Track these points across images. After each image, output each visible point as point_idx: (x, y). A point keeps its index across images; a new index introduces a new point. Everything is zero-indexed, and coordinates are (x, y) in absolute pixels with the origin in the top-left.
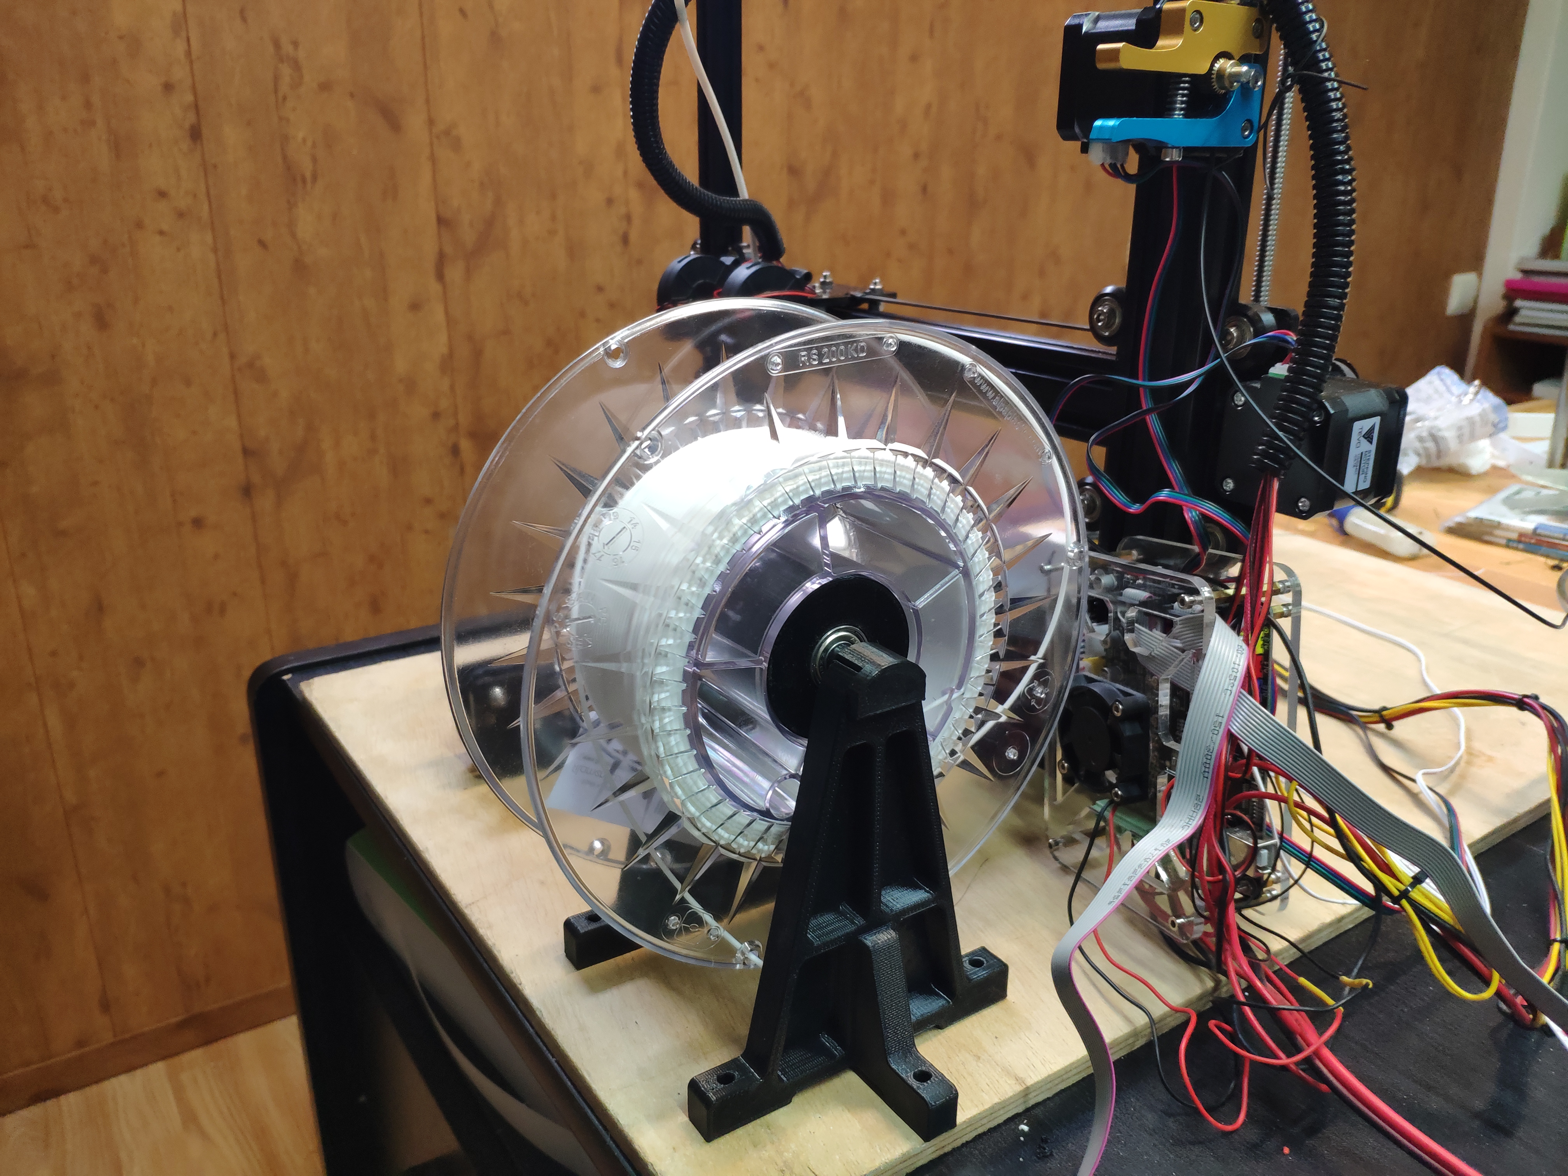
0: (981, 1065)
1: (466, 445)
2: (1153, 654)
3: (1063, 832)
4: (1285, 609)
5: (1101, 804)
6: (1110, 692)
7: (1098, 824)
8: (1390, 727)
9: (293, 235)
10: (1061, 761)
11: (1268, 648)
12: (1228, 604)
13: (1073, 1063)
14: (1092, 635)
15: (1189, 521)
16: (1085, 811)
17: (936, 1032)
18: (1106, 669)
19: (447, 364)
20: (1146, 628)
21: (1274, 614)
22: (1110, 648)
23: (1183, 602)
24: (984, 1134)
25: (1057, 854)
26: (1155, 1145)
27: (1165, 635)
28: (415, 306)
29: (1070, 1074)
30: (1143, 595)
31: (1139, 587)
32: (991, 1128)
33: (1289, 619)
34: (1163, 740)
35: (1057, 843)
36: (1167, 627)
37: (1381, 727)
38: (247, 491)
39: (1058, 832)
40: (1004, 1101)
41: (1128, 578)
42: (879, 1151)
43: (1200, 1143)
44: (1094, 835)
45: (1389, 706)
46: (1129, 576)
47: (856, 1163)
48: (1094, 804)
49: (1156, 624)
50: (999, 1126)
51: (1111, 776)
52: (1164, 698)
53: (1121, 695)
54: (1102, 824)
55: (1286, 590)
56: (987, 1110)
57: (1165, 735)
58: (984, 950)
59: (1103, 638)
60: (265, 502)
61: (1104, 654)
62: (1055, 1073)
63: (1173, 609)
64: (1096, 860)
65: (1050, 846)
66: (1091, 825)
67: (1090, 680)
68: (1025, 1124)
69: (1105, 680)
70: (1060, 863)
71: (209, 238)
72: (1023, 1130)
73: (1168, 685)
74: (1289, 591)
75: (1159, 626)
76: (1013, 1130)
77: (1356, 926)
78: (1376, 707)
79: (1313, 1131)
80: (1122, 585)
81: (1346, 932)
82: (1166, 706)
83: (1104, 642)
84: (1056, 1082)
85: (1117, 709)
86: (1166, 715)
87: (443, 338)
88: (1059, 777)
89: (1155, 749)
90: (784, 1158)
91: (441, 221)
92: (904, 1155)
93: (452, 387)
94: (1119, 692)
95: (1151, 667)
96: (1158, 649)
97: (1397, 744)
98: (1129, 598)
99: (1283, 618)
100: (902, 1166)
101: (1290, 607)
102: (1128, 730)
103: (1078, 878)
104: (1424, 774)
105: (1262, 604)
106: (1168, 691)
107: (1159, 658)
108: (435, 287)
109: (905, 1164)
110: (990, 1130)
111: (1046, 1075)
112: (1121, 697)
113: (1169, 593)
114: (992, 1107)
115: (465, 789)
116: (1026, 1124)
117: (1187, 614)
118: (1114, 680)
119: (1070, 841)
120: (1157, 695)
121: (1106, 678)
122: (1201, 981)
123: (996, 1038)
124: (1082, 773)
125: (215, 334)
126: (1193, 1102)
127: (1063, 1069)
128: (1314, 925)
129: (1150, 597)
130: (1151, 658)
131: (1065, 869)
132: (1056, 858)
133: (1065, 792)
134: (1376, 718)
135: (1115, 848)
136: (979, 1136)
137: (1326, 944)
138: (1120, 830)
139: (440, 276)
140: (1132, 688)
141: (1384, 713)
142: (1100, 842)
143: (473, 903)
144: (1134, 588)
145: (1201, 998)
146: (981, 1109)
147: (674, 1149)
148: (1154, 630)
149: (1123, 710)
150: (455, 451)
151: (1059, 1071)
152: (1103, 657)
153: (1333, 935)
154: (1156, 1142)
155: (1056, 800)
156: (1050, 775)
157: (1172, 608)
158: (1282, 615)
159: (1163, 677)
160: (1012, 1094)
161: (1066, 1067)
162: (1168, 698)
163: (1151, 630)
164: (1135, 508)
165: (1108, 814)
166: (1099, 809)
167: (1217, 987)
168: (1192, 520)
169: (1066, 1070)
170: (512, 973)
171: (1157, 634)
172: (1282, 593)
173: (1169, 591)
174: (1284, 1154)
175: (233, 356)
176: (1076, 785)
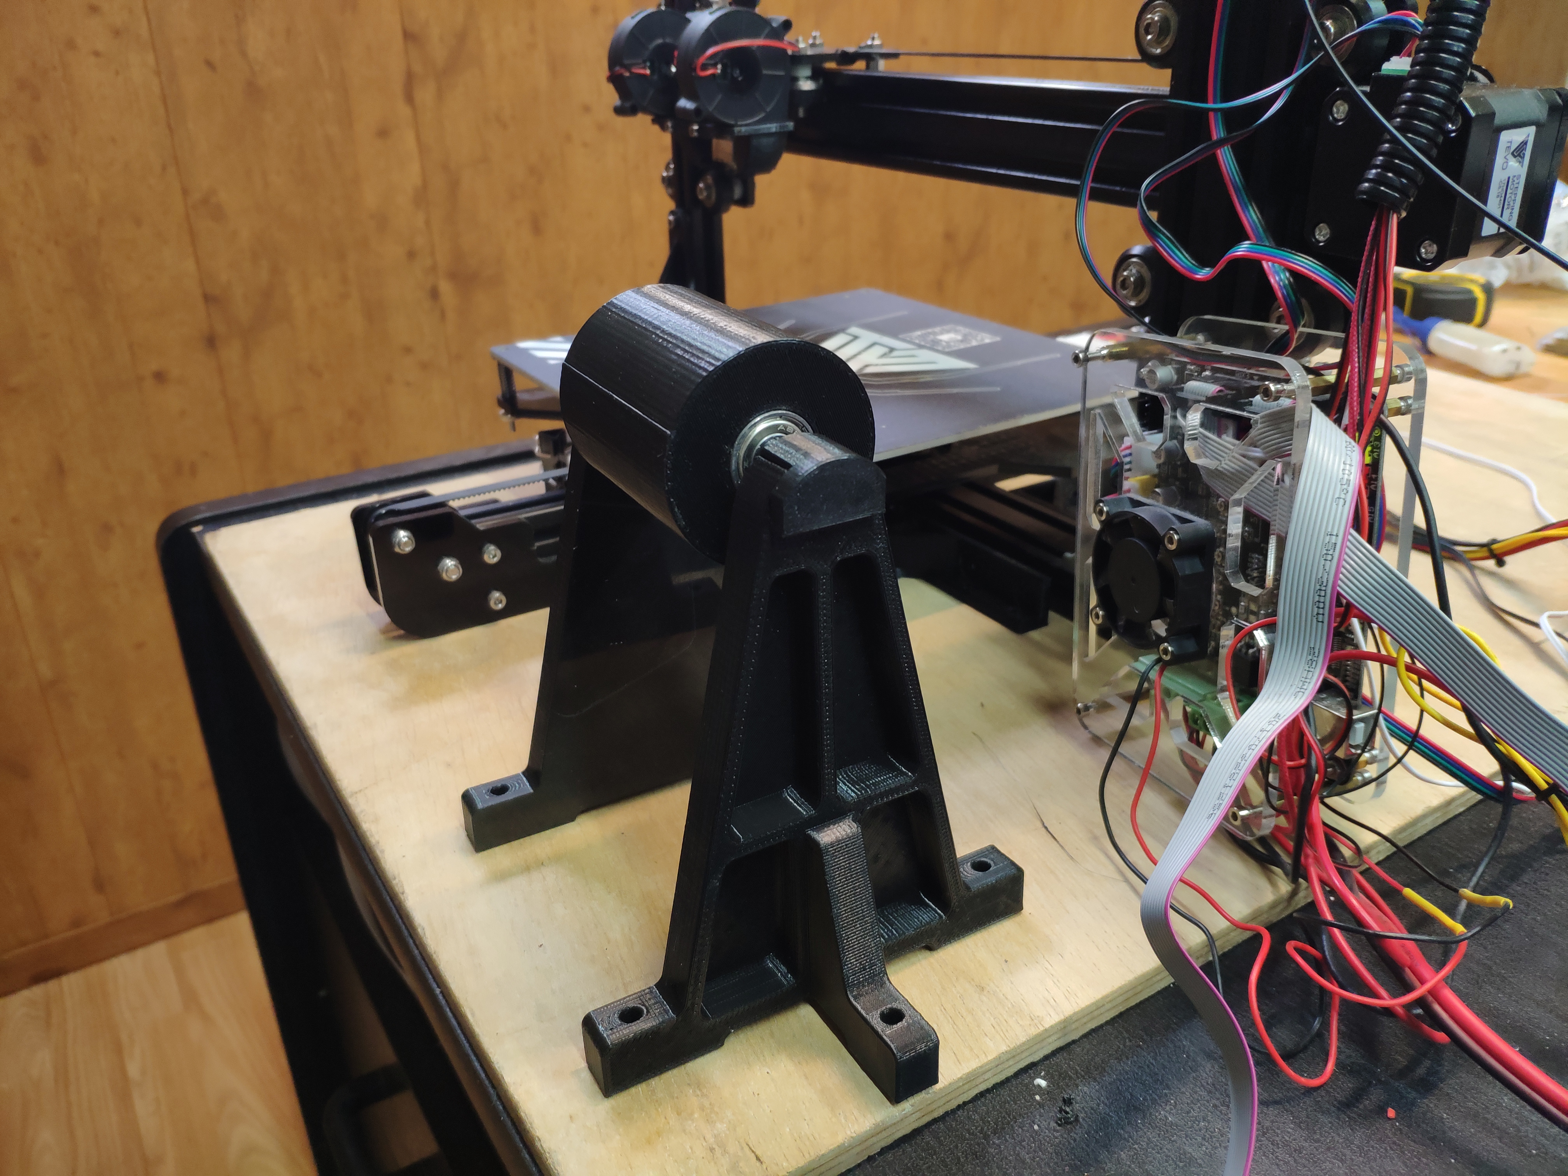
0: (984, 999)
1: (446, 288)
2: (1219, 468)
3: (1096, 696)
4: (1402, 404)
5: (1146, 661)
6: (1163, 518)
7: (1141, 685)
8: (1501, 563)
9: (244, 54)
10: (1095, 607)
11: (1379, 455)
12: (1328, 396)
13: (1107, 996)
14: (1141, 444)
15: (1276, 286)
16: (1125, 670)
17: (928, 953)
18: (1157, 490)
19: (421, 197)
20: (1214, 434)
21: (1389, 410)
22: (1164, 463)
23: (1267, 393)
24: (988, 1091)
25: (1086, 721)
26: (1215, 1106)
27: (1237, 442)
28: (383, 133)
29: (1103, 1010)
30: (1212, 389)
31: (1206, 380)
32: (997, 1084)
33: (1408, 417)
34: (1230, 579)
35: (1087, 708)
36: (1242, 428)
37: (1490, 564)
38: (211, 342)
39: (1088, 695)
40: (1015, 1049)
41: (1191, 370)
42: (843, 1121)
43: (1276, 1103)
44: (1134, 699)
45: (1500, 537)
46: (1192, 368)
47: (812, 1138)
48: (1137, 660)
49: (1227, 428)
50: (1008, 1080)
51: (1160, 627)
52: (1235, 526)
53: (1177, 522)
54: (1146, 685)
55: (1406, 378)
56: (991, 1061)
57: (1234, 574)
58: (993, 849)
59: (1155, 448)
60: (231, 353)
61: (1156, 471)
62: (1083, 1010)
63: (1251, 405)
64: (1137, 729)
65: (1079, 711)
66: (1133, 686)
67: (1137, 504)
68: (1041, 1078)
69: (1156, 503)
70: (1090, 732)
71: (150, 59)
72: (1039, 1086)
73: (1240, 509)
74: (1409, 379)
75: (1231, 431)
76: (1027, 1085)
77: (1469, 809)
78: (1484, 539)
79: (1427, 1086)
80: (1183, 377)
81: (1456, 817)
82: (1237, 535)
83: (1157, 453)
84: (1085, 1020)
85: (1171, 541)
86: (1235, 549)
87: (415, 168)
88: (1093, 629)
89: (1220, 592)
90: (716, 1132)
91: (408, 36)
92: (877, 1125)
93: (428, 223)
94: (1174, 519)
95: (1217, 486)
96: (1227, 462)
97: (1510, 583)
98: (1193, 392)
99: (1399, 417)
100: (874, 1139)
101: (1410, 402)
102: (1187, 567)
103: (1114, 753)
104: (1550, 617)
105: (1374, 397)
106: (1241, 516)
107: (1228, 474)
108: (404, 110)
109: (880, 1136)
110: (996, 1086)
111: (1071, 1013)
112: (1177, 525)
113: (1246, 385)
114: (999, 1057)
115: (373, 653)
116: (1044, 1078)
117: (1273, 406)
118: (1169, 502)
119: (1104, 706)
120: (1225, 523)
121: (1158, 501)
122: (1273, 884)
123: (1006, 961)
124: (1121, 623)
125: (164, 168)
126: (1266, 1047)
127: (1093, 1004)
128: (1419, 810)
129: (1220, 391)
130: (1217, 474)
131: (1097, 740)
132: (1086, 727)
133: (1099, 646)
134: (1484, 552)
135: (1162, 716)
136: (982, 1094)
137: (1430, 832)
138: (1169, 693)
139: (409, 98)
140: (1192, 513)
141: (1494, 546)
142: (1144, 708)
143: (360, 791)
144: (1199, 381)
145: (1273, 906)
146: (984, 1060)
147: (571, 1117)
148: (1224, 436)
149: (1179, 540)
150: (434, 294)
151: (1088, 1007)
152: (1154, 476)
153: (1440, 821)
154: (1217, 1103)
155: (1087, 656)
156: (1081, 628)
157: (1251, 403)
158: (1399, 412)
159: (1236, 496)
160: (1024, 1040)
161: (1098, 1001)
162: (1240, 525)
163: (1219, 436)
164: (1204, 274)
165: (1153, 675)
166: (1143, 669)
167: (1294, 893)
168: (1280, 285)
169: (1098, 1006)
170: (395, 879)
171: (1228, 439)
172: (1399, 382)
173: (1246, 383)
174: (1389, 1119)
175: (185, 192)
176: (1113, 638)
